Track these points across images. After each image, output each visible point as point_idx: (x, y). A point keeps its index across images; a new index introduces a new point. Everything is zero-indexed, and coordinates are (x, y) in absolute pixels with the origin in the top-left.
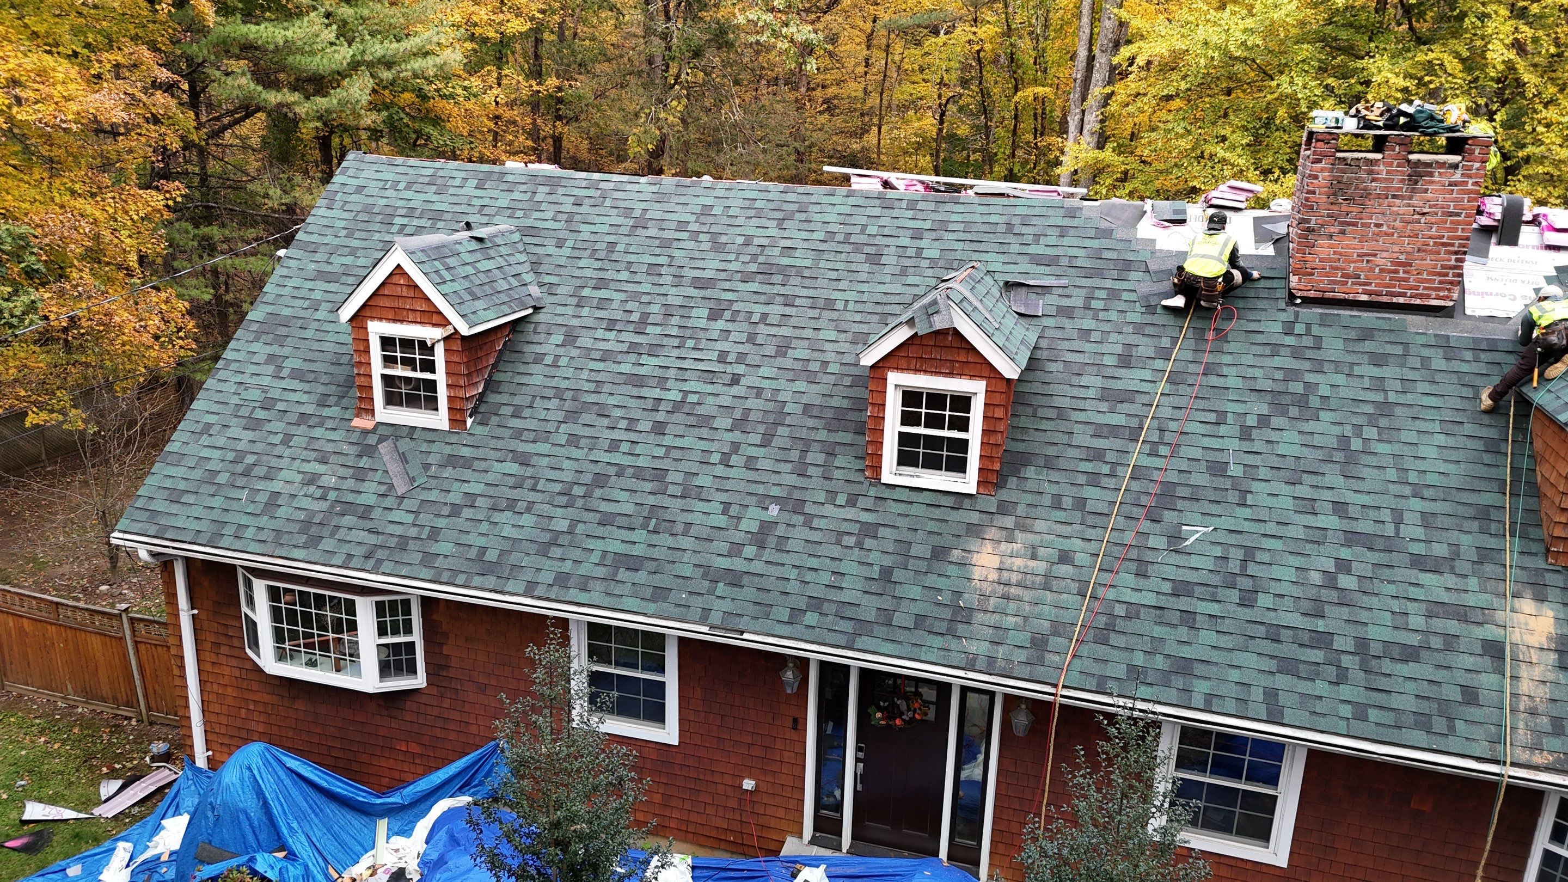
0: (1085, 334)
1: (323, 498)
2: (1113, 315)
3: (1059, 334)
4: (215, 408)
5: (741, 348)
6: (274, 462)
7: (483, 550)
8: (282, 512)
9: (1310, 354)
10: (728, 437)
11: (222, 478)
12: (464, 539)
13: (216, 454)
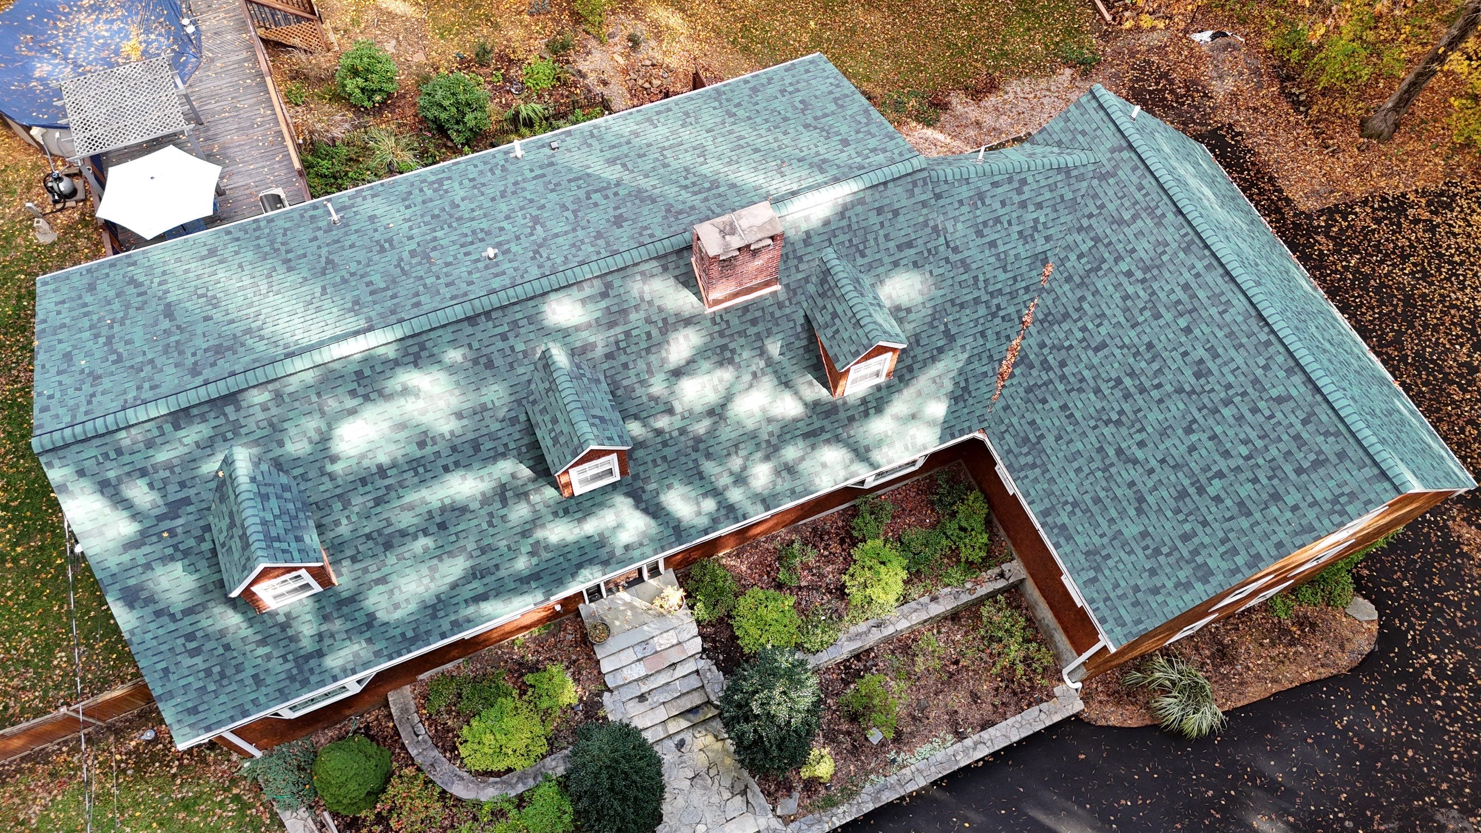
0: (625, 366)
1: (286, 661)
2: (634, 348)
3: (613, 372)
4: (156, 659)
5: (452, 459)
6: (234, 662)
7: (403, 634)
8: (269, 681)
9: (727, 332)
10: (483, 512)
11: (212, 687)
12: (387, 635)
13: (191, 679)
